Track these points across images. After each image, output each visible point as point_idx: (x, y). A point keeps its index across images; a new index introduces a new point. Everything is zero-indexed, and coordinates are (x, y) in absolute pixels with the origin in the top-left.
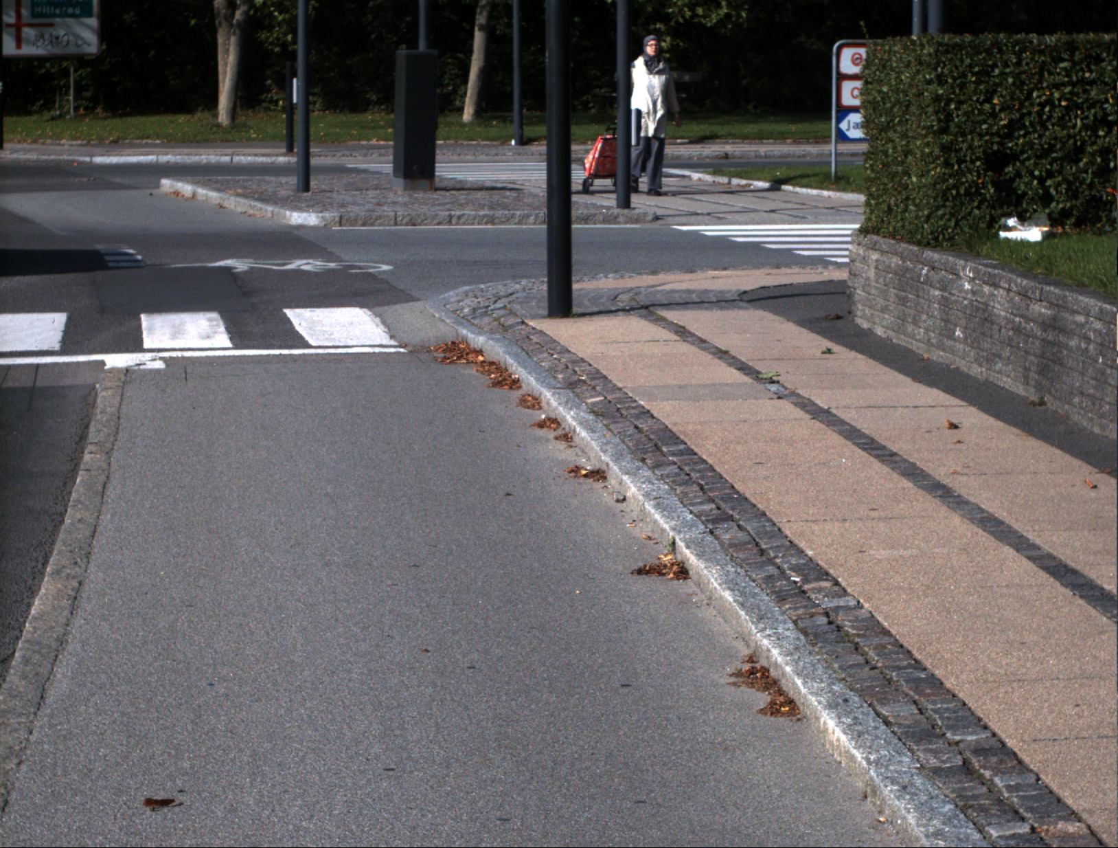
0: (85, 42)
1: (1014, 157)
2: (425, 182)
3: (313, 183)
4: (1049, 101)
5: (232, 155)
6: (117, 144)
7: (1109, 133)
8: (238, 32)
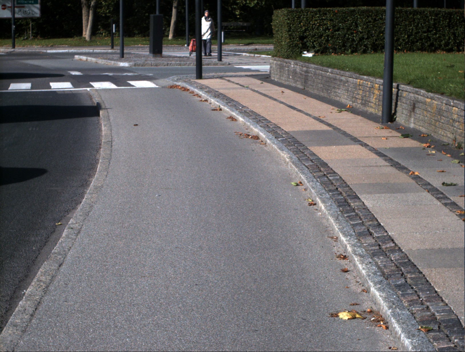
0: (36, 13)
1: (306, 37)
2: (159, 55)
3: (125, 56)
4: (314, 24)
5: (93, 50)
6: (52, 47)
7: (329, 31)
8: (93, 9)
